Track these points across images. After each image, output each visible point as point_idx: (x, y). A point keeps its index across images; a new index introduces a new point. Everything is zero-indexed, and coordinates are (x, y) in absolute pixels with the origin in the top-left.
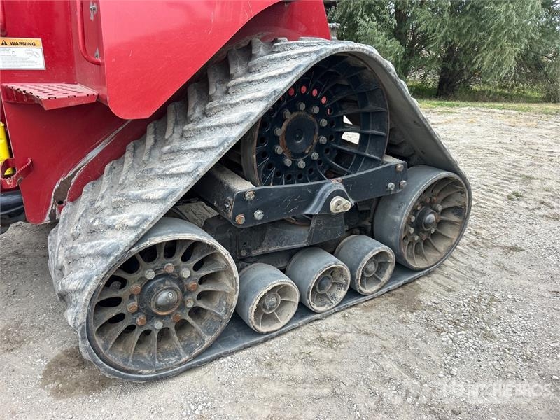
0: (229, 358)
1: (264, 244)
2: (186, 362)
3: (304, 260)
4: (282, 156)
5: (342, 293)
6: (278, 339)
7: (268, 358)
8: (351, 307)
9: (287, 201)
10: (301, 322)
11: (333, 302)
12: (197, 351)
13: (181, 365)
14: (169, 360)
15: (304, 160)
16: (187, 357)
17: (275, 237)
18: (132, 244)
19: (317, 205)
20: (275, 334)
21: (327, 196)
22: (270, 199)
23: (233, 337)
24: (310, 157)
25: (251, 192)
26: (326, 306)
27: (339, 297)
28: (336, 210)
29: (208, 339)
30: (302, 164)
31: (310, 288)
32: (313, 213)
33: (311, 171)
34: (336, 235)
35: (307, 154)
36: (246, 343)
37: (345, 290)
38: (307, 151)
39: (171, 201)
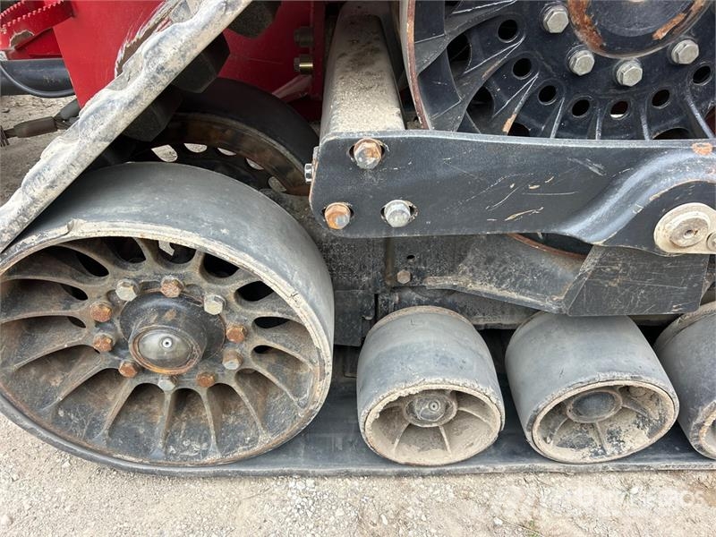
0: (310, 482)
1: (463, 267)
2: (214, 465)
3: (555, 334)
4: (566, 39)
5: (639, 439)
6: (433, 481)
7: (385, 521)
8: (657, 471)
9: (503, 189)
10: (502, 467)
11: (609, 448)
12: (240, 452)
13: (205, 465)
14: (189, 447)
15: (644, 63)
16: (218, 456)
17: (490, 260)
18: (17, 229)
19: (611, 217)
20: (428, 470)
21: (652, 194)
22: (441, 173)
23: (340, 440)
24: (666, 53)
25: (373, 146)
26: (586, 451)
27: (629, 445)
28: (675, 246)
29: (266, 440)
30: (630, 71)
31: (538, 412)
32: (587, 239)
33: (661, 97)
34: (666, 306)
35: (659, 42)
36: (354, 469)
37: (650, 435)
38: (660, 34)
39: (93, 135)
